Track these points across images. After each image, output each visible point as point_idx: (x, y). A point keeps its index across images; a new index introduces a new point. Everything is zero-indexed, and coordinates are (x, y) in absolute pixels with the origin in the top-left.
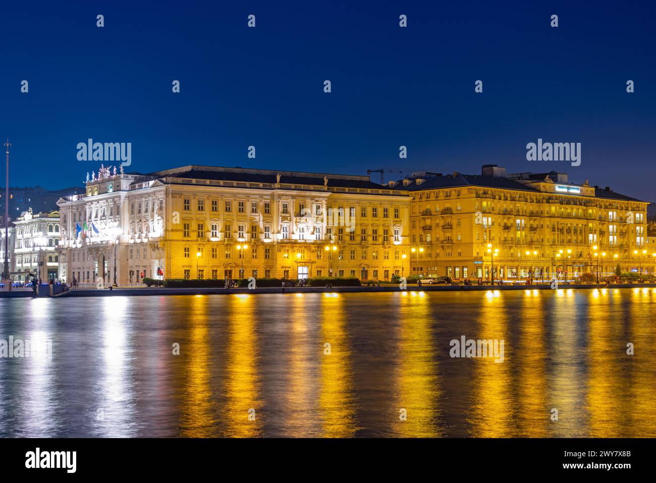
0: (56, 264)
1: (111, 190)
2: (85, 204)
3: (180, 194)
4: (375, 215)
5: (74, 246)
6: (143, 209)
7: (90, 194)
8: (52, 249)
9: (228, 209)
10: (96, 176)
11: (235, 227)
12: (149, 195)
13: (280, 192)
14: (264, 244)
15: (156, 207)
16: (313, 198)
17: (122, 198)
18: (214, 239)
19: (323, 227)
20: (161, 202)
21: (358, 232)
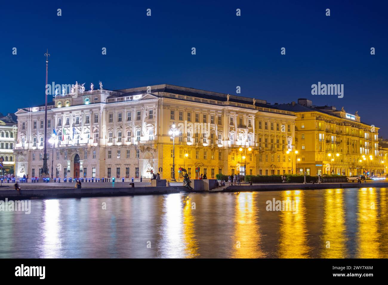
1: (87, 103)
2: (54, 114)
3: (168, 106)
4: (278, 129)
5: (34, 148)
6: (125, 118)
7: (59, 106)
9: (197, 120)
11: (201, 135)
12: (132, 106)
13: (230, 108)
14: (219, 148)
15: (144, 116)
16: (247, 114)
17: (102, 109)
18: (189, 144)
19: (253, 136)
20: (151, 112)
21: (269, 141)
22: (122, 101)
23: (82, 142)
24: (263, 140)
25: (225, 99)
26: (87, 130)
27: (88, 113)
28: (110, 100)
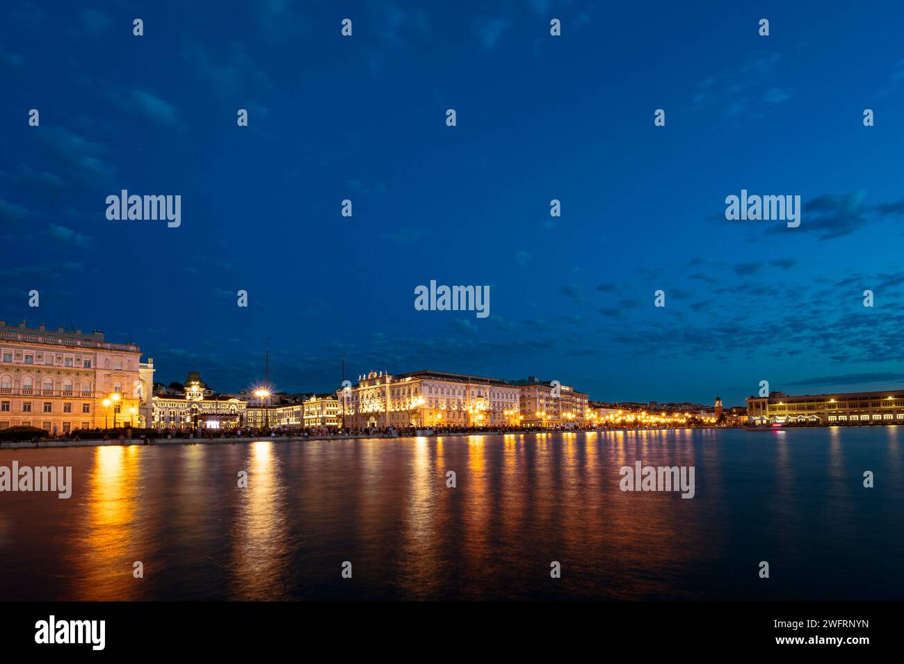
0: (336, 424)
1: (378, 384)
2: (359, 391)
3: (427, 385)
4: (507, 398)
5: (348, 414)
6: (401, 393)
7: (362, 386)
8: (335, 416)
9: (448, 393)
10: (367, 377)
11: (451, 402)
12: (405, 385)
13: (471, 384)
14: (463, 411)
15: (412, 392)
16: (484, 388)
17: (387, 387)
18: (442, 409)
19: (488, 403)
20: (416, 389)
21: (501, 405)
22: (400, 382)
23: (376, 410)
24: (496, 405)
25: (467, 379)
26: (379, 401)
27: (379, 391)
28: (392, 382)
